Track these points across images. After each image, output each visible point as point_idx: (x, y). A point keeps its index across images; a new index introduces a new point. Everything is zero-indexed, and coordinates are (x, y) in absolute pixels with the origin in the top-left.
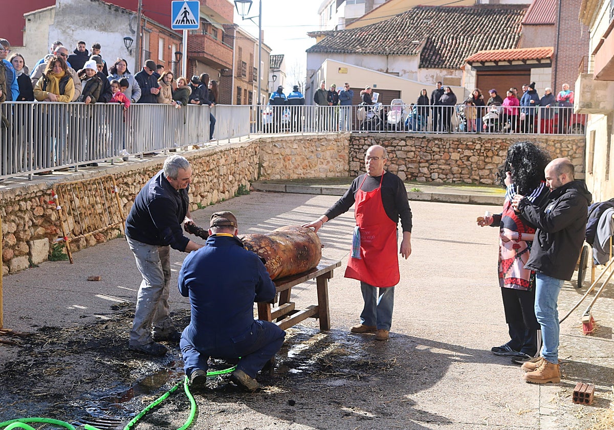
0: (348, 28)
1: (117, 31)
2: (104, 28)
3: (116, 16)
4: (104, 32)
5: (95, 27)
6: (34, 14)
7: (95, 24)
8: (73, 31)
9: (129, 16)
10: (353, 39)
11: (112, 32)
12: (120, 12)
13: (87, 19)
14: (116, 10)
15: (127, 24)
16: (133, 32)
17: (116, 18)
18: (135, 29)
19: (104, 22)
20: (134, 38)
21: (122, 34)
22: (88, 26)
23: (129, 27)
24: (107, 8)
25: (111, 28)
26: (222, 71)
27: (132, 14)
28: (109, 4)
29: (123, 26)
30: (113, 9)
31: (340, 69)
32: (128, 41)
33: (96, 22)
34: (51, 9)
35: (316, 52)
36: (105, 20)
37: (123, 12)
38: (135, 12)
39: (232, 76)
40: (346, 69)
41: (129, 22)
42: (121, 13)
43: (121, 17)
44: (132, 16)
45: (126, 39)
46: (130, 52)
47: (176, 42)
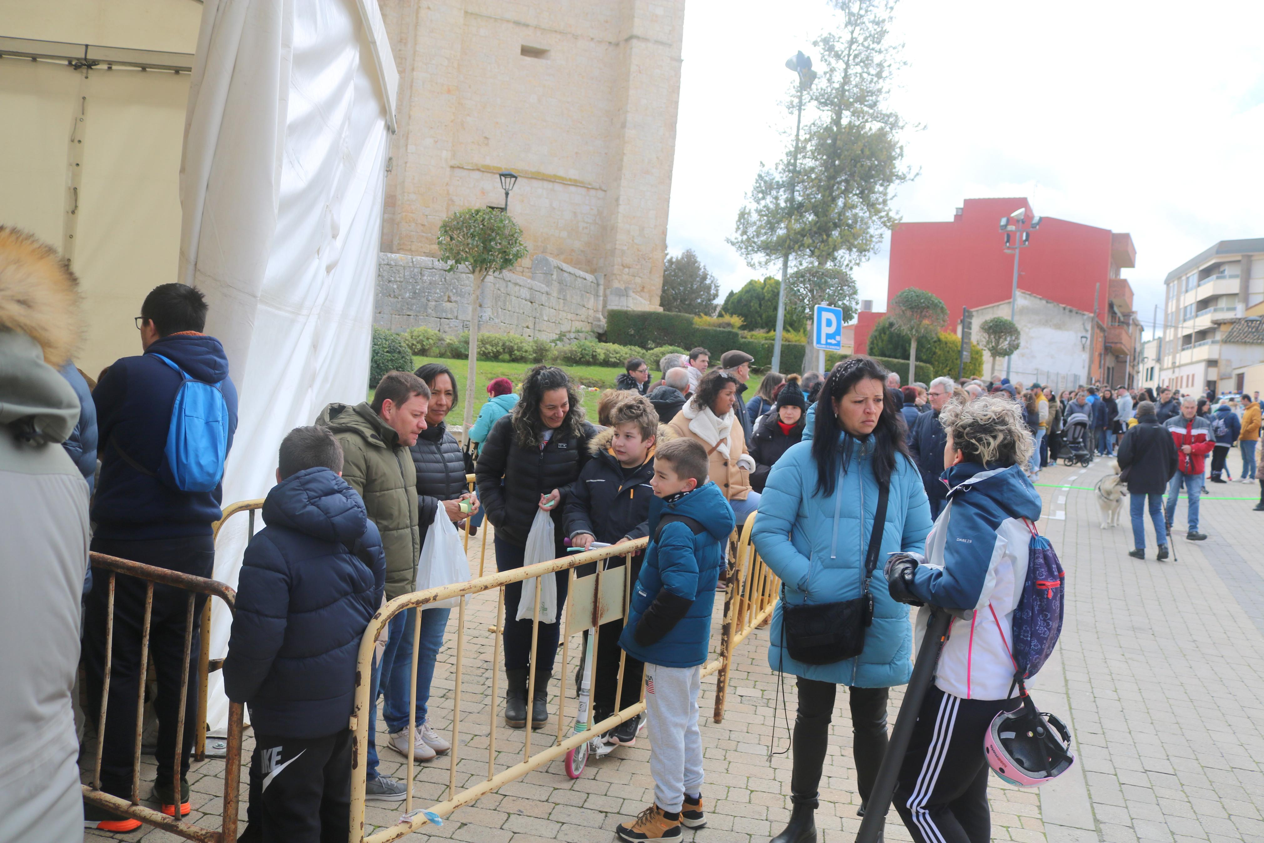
1: (1071, 330)
2: (1058, 327)
4: (1058, 331)
5: (1050, 326)
6: (977, 311)
7: (1050, 323)
8: (1030, 329)
11: (1066, 330)
12: (1074, 313)
14: (1071, 311)
15: (1081, 323)
16: (1087, 331)
17: (1070, 318)
18: (1089, 327)
19: (1058, 322)
20: (1089, 335)
23: (1082, 326)
24: (1062, 309)
25: (1065, 327)
26: (1117, 357)
27: (1085, 315)
28: (1064, 306)
29: (1077, 326)
30: (1067, 311)
32: (1084, 340)
33: (1051, 321)
34: (993, 307)
35: (1234, 342)
36: (1060, 320)
37: (1077, 313)
38: (1087, 313)
39: (1126, 362)
43: (1075, 317)
44: (1085, 317)
45: (1082, 337)
46: (1084, 347)
47: (1102, 334)
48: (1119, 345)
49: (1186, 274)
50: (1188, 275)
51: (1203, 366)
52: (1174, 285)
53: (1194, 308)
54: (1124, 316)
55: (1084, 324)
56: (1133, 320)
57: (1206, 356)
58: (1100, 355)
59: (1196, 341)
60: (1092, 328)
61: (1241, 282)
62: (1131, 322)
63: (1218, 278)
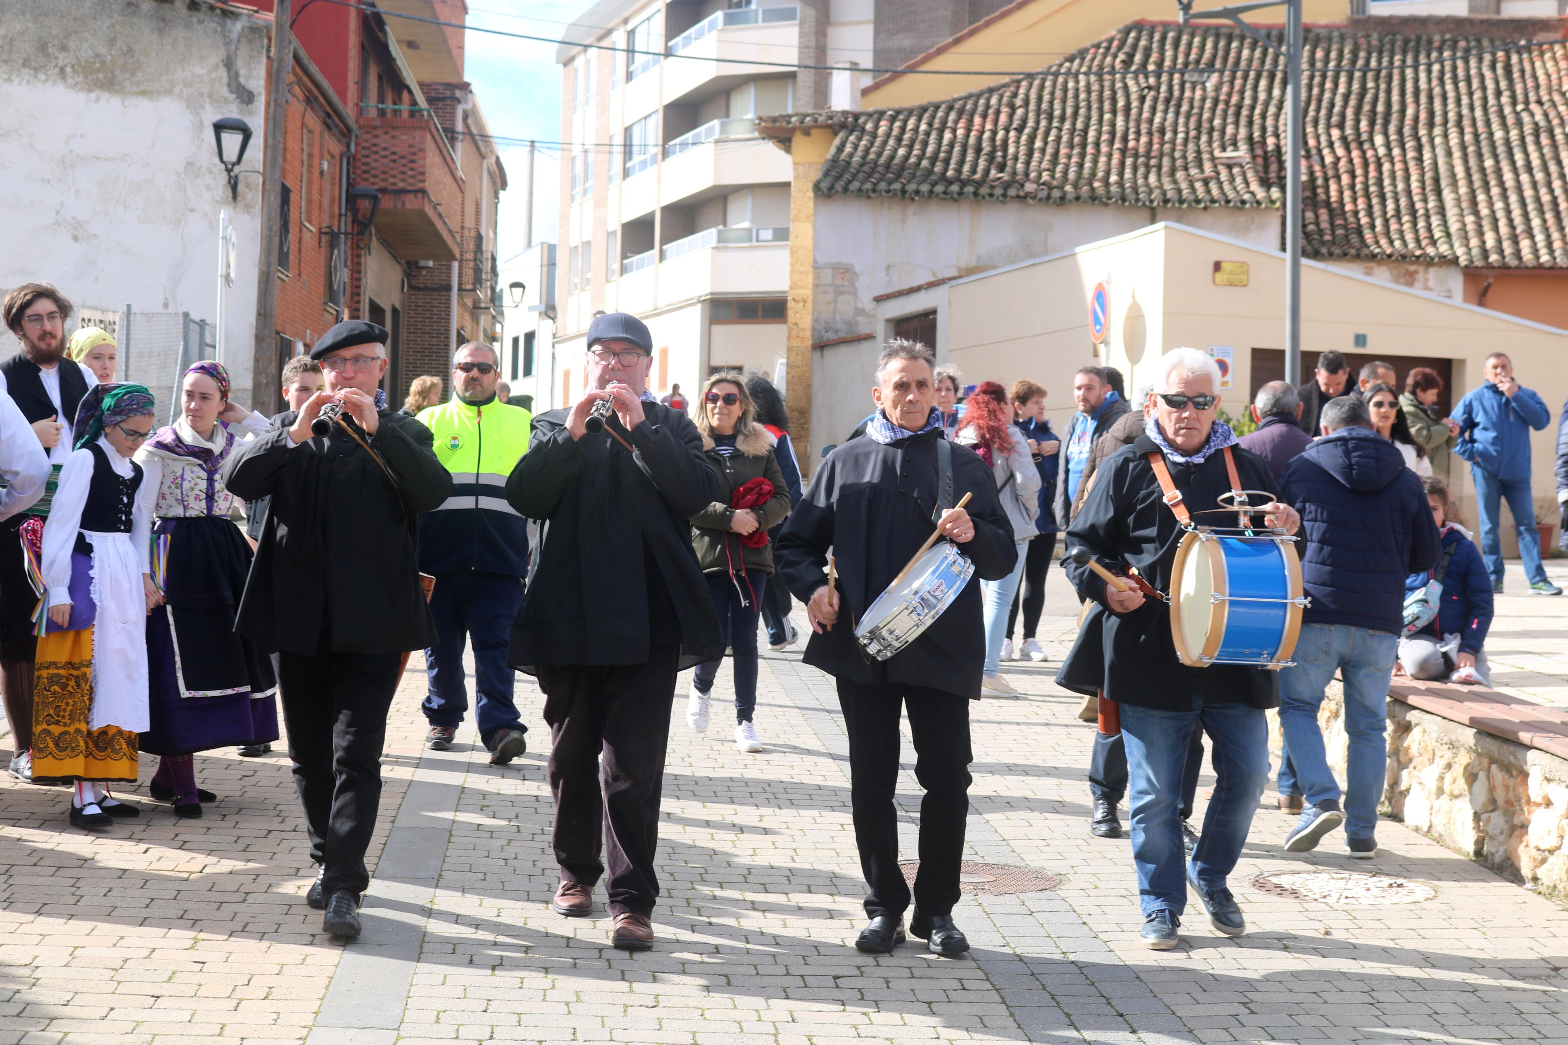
0: (873, 103)
1: (169, 92)
2: (103, 75)
3: (163, 24)
4: (105, 95)
5: (62, 70)
7: (63, 58)
9: (223, 26)
10: (952, 145)
11: (143, 93)
13: (22, 33)
15: (215, 57)
16: (246, 97)
17: (161, 32)
18: (255, 78)
19: (103, 50)
20: (257, 122)
21: (194, 105)
22: (26, 64)
23: (223, 73)
25: (139, 75)
26: (411, 269)
27: (234, 16)
29: (199, 70)
31: (1217, 266)
32: (232, 141)
33: (64, 48)
36: (112, 42)
37: (193, 7)
38: (244, 9)
39: (448, 288)
40: (1244, 267)
41: (222, 54)
42: (185, 12)
43: (187, 27)
44: (237, 27)
45: (219, 128)
46: (234, 185)
47: (334, 146)
48: (411, 203)
49: (626, 21)
50: (630, 26)
51: (695, 316)
52: (588, 62)
53: (655, 128)
54: (431, 101)
55: (229, 64)
56: (465, 117)
57: (705, 288)
58: (331, 237)
59: (665, 240)
60: (273, 78)
61: (801, 35)
62: (460, 127)
63: (730, 20)
